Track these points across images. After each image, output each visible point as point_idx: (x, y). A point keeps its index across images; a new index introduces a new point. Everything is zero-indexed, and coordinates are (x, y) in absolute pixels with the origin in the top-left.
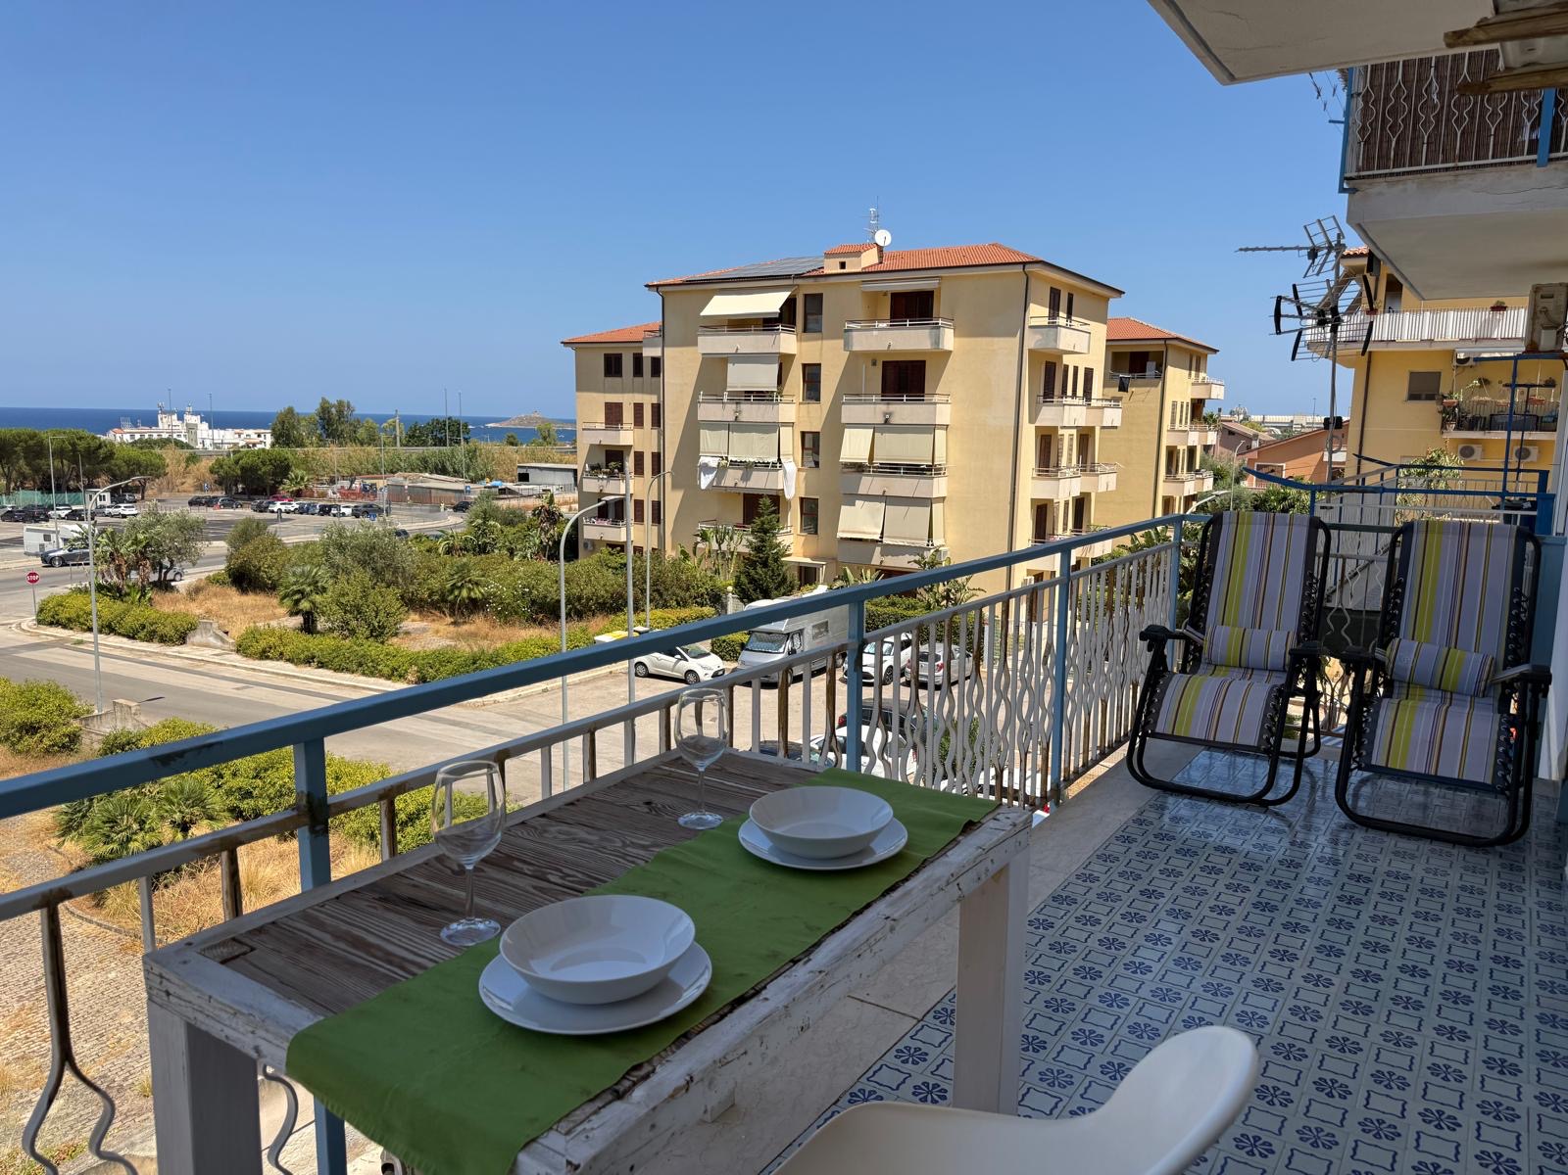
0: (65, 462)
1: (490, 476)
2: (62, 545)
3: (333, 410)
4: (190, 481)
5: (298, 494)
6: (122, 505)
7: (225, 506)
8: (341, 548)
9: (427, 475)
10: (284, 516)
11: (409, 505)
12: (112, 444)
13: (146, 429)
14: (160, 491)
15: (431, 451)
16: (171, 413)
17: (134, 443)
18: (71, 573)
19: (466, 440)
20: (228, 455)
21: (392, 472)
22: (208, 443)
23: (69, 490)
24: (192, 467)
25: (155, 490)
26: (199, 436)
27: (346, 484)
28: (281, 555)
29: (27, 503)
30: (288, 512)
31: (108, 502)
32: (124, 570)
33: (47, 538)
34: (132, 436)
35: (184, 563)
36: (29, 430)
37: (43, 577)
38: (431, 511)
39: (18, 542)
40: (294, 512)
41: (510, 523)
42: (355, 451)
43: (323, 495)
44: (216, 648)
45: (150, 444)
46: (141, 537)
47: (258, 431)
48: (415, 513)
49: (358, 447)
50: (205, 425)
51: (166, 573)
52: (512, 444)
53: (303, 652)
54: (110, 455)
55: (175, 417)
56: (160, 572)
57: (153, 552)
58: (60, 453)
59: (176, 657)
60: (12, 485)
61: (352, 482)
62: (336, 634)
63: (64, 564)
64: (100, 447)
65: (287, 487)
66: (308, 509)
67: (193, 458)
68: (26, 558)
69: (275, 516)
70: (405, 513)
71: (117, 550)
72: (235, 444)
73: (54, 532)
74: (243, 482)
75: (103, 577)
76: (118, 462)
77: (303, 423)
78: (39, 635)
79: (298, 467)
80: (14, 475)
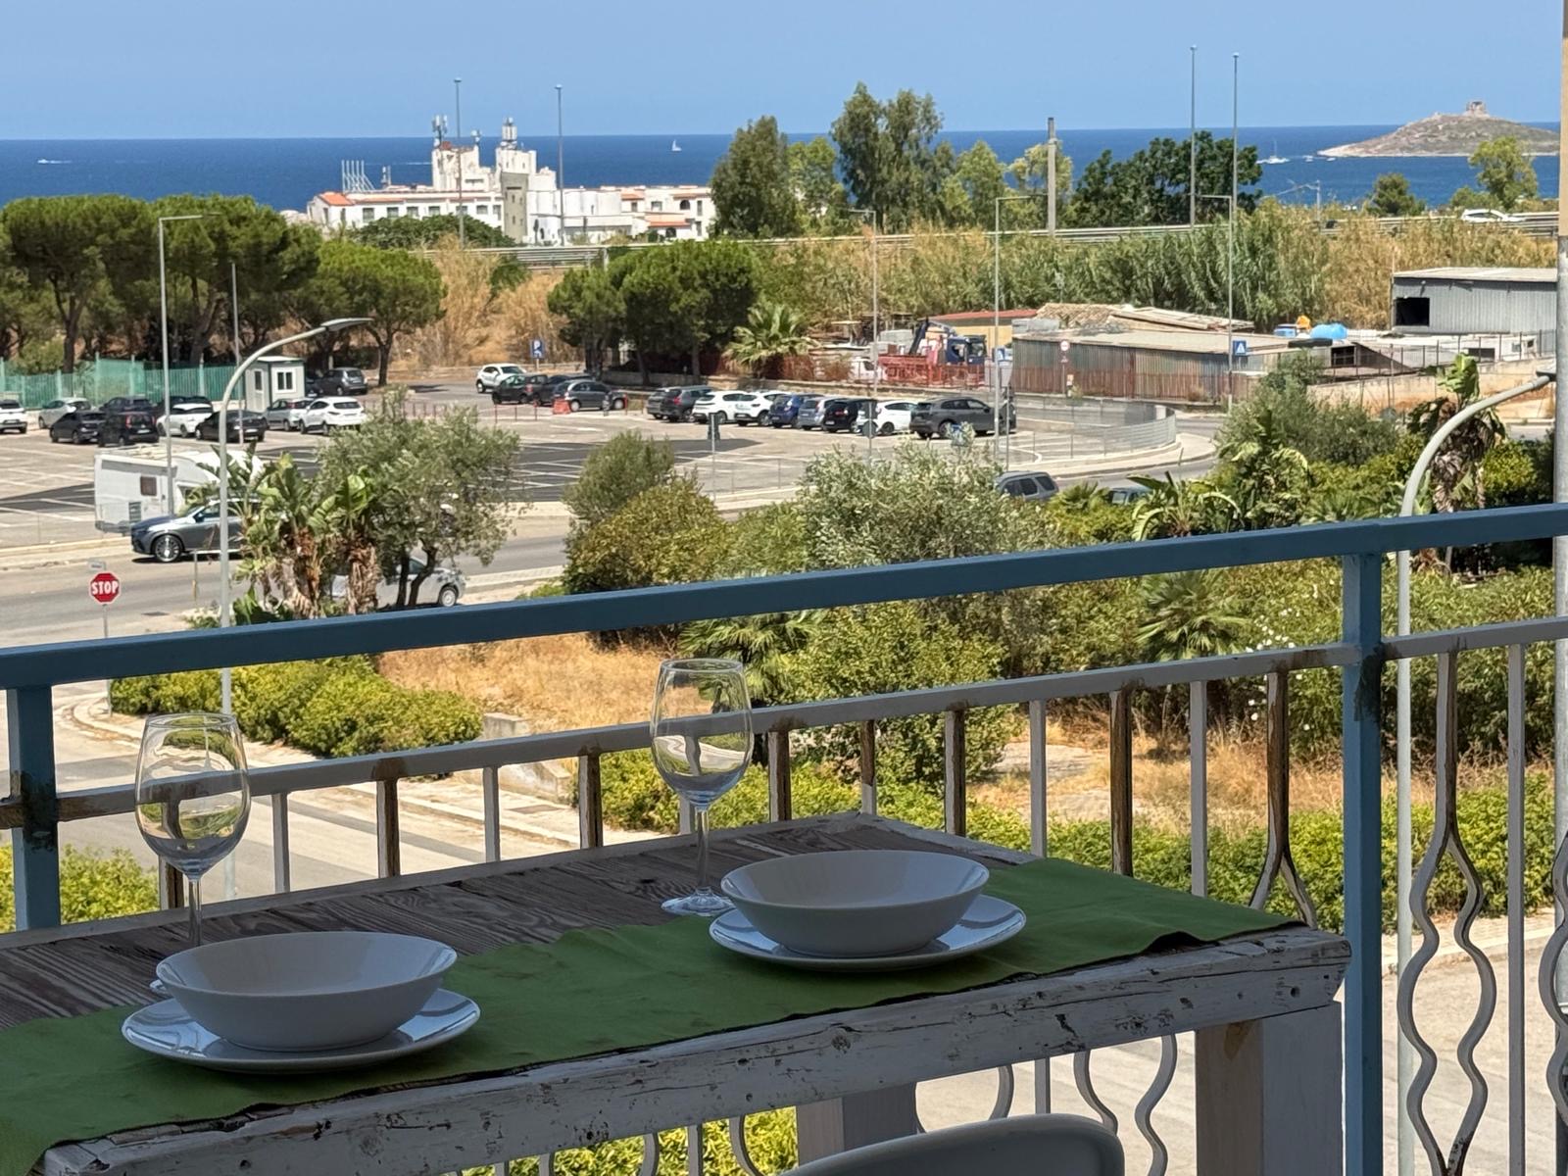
0: (202, 284)
1: (1313, 308)
2: (180, 503)
3: (882, 125)
4: (501, 333)
5: (771, 370)
6: (331, 400)
7: (584, 402)
8: (850, 520)
9: (1128, 309)
10: (728, 432)
11: (1069, 400)
12: (313, 234)
13: (401, 192)
14: (427, 362)
15: (1140, 238)
16: (465, 144)
17: (372, 230)
18: (197, 579)
19: (1248, 203)
20: (598, 262)
21: (1032, 303)
22: (552, 226)
23: (210, 361)
24: (507, 295)
25: (415, 360)
26: (531, 208)
27: (903, 338)
28: (704, 539)
29: (114, 393)
30: (742, 421)
31: (297, 392)
32: (316, 571)
33: (148, 487)
34: (368, 211)
35: (461, 559)
36: (122, 199)
37: (131, 587)
38: (1130, 419)
39: (81, 496)
40: (758, 421)
41: (1348, 455)
42: (932, 244)
43: (839, 373)
44: (524, 792)
45: (403, 232)
46: (357, 483)
47: (683, 190)
48: (1085, 424)
49: (940, 233)
50: (548, 177)
51: (416, 585)
52: (1393, 209)
53: (737, 811)
54: (308, 266)
55: (473, 156)
56: (403, 581)
57: (386, 525)
58: (186, 262)
59: (425, 810)
60: (79, 348)
61: (920, 334)
62: (827, 766)
63: (183, 557)
64: (284, 243)
65: (746, 348)
66: (795, 411)
67: (509, 272)
68: (99, 538)
69: (700, 432)
70: (1058, 424)
71: (300, 519)
72: (624, 230)
73: (163, 471)
74: (634, 335)
75: (267, 590)
76: (326, 284)
77: (797, 165)
78: (110, 738)
79: (772, 292)
80: (85, 316)
